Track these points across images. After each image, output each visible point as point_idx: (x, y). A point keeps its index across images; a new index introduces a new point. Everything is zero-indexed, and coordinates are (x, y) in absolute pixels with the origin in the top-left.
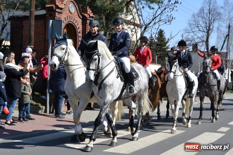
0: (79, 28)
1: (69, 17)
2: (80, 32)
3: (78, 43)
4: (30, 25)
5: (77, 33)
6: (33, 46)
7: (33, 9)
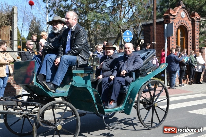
0: (189, 28)
1: (181, 21)
2: (190, 31)
3: (189, 38)
4: (153, 29)
5: (188, 31)
6: (156, 43)
7: (155, 18)
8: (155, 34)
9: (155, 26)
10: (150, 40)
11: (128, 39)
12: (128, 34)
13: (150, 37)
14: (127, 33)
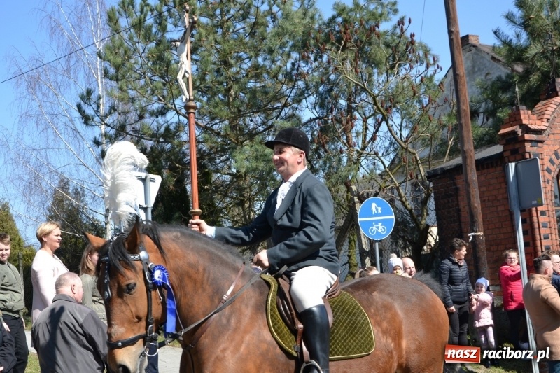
4: (468, 184)
6: (481, 234)
7: (469, 145)
8: (477, 202)
9: (473, 175)
10: (460, 225)
11: (378, 228)
12: (377, 209)
13: (459, 215)
14: (374, 205)
